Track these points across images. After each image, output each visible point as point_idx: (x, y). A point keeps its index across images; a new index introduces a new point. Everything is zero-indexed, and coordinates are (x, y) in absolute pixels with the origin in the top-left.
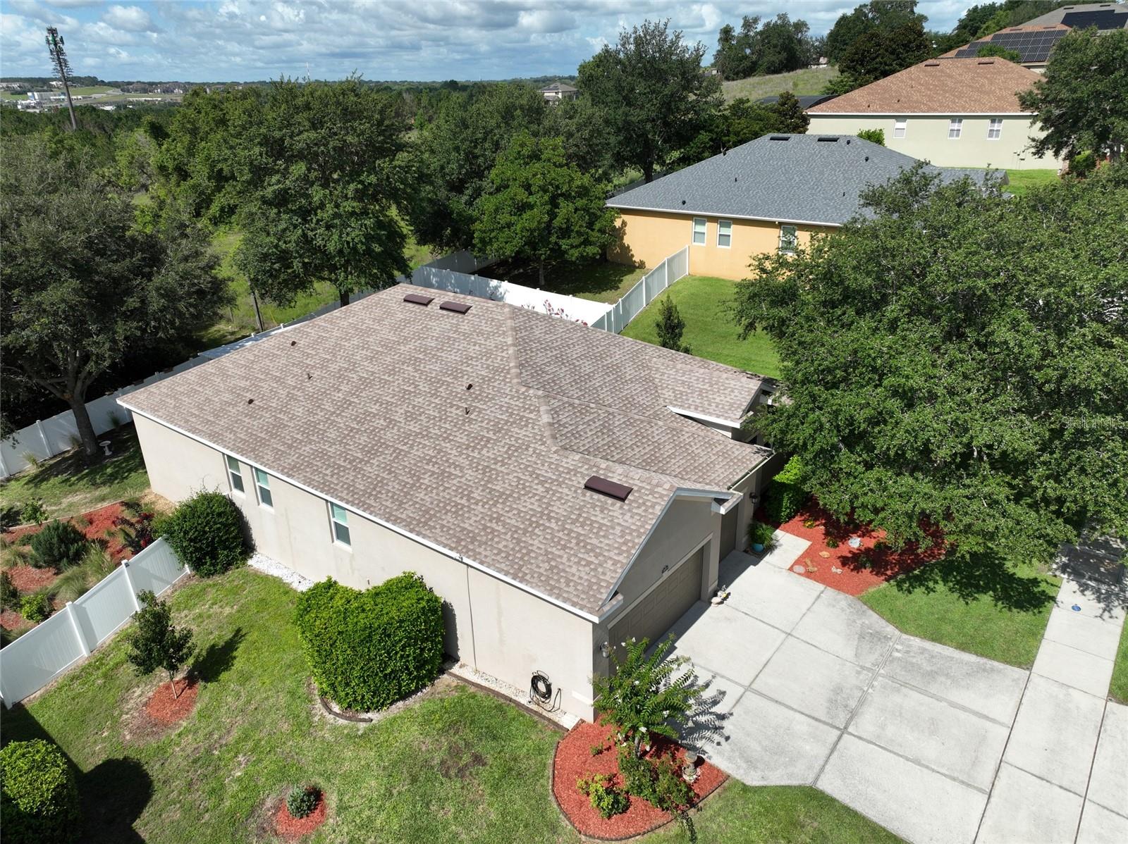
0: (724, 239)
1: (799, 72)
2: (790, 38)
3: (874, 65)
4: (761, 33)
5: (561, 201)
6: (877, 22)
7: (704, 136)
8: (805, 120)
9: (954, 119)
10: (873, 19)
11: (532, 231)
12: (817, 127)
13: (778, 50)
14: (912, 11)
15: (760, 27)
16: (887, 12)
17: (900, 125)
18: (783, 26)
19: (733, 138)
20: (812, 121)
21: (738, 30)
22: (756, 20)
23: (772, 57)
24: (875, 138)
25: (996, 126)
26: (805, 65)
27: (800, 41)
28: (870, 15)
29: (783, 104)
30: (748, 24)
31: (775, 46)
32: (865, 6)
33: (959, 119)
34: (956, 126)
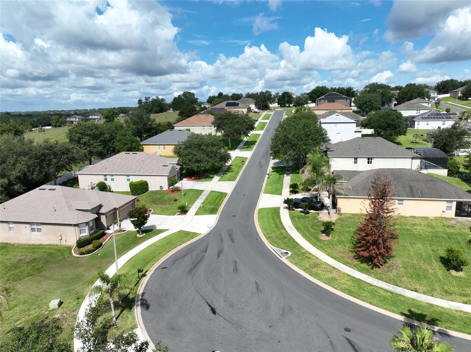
0: (164, 148)
1: (164, 113)
2: (161, 104)
3: (186, 114)
4: (151, 102)
5: (132, 143)
6: (185, 99)
7: (153, 131)
8: (174, 127)
9: (203, 126)
10: (184, 98)
11: (129, 148)
12: (176, 128)
13: (157, 106)
14: (194, 97)
15: (151, 100)
16: (187, 97)
17: (193, 128)
18: (158, 100)
19: (160, 131)
20: (175, 127)
21: (144, 100)
22: (149, 98)
23: (155, 109)
24: (189, 130)
25: (211, 128)
26: (165, 111)
27: (163, 104)
28: (183, 97)
29: (168, 124)
30: (147, 99)
31: (156, 105)
32: (181, 95)
33: (204, 126)
34: (204, 128)
